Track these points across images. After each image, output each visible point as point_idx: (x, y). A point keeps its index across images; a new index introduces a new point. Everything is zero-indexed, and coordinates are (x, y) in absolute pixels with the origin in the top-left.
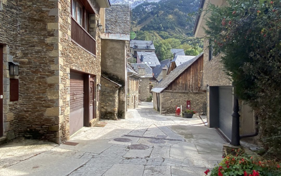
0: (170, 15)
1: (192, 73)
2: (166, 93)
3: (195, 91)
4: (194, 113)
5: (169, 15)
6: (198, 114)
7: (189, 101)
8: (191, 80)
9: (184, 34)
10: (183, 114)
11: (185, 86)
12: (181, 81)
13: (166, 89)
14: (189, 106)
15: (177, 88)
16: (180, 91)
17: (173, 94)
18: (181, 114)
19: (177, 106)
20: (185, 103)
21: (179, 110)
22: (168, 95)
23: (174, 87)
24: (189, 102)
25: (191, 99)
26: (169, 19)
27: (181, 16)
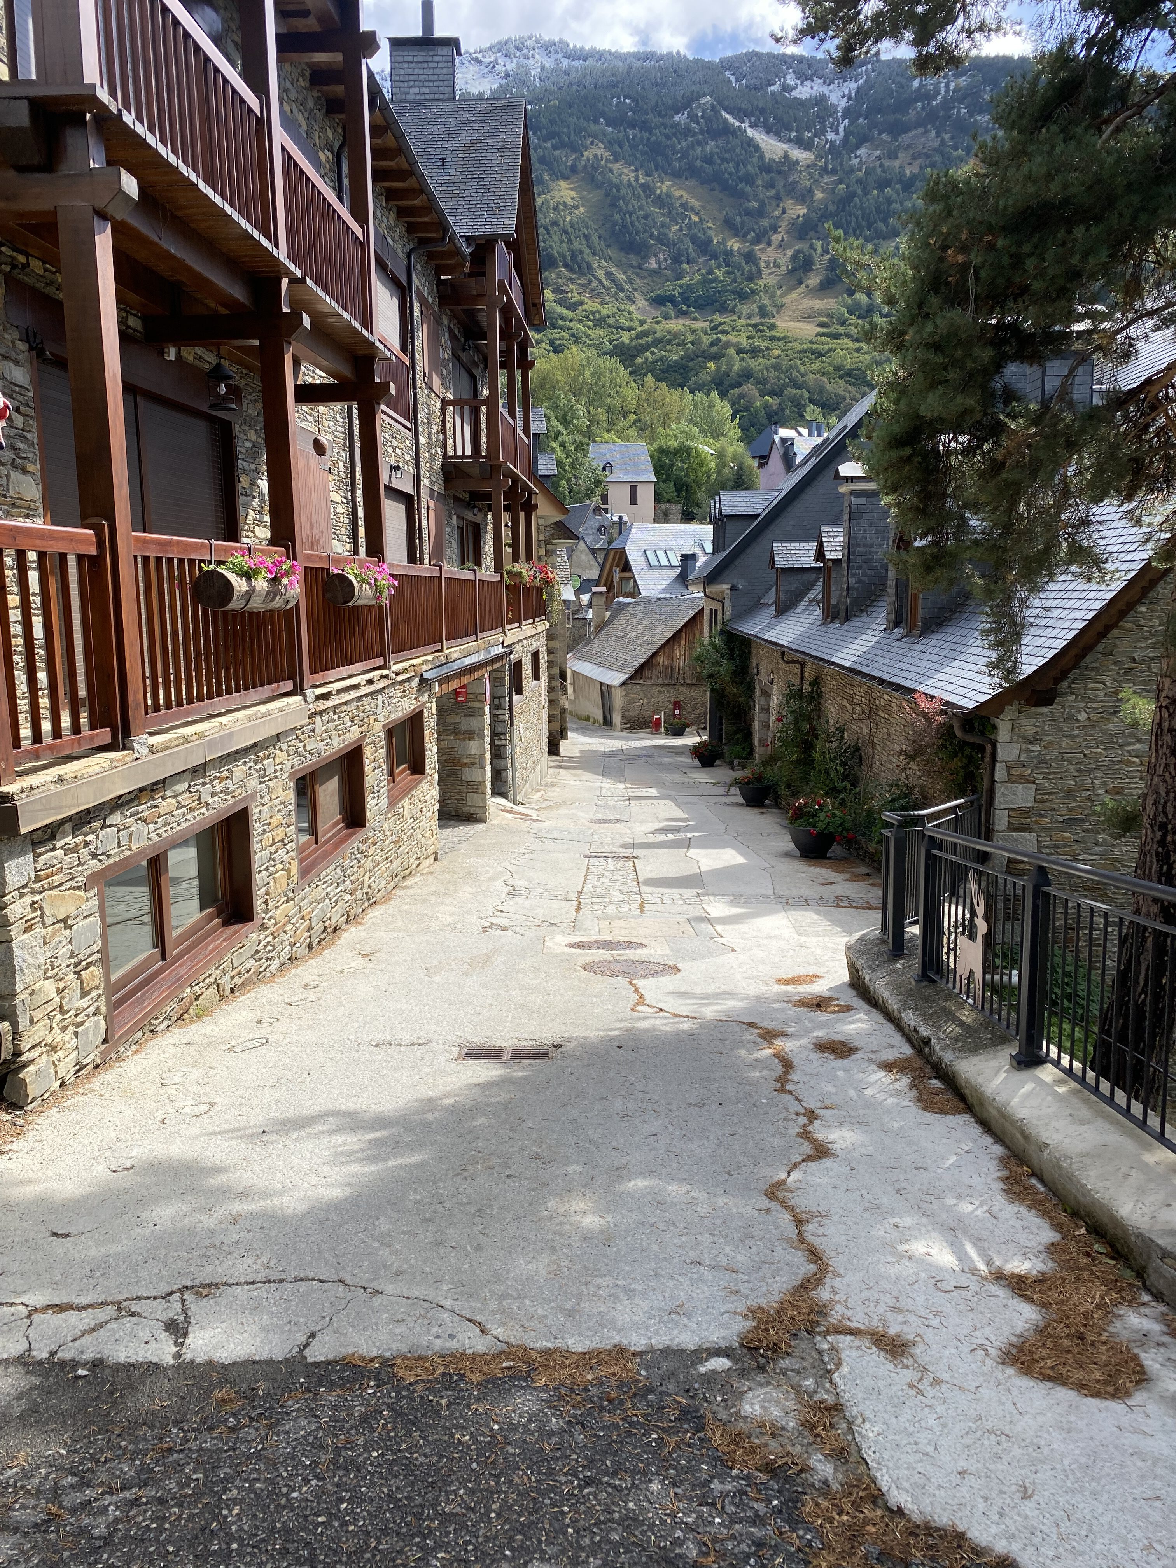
0: (562, 183)
1: (683, 642)
2: (630, 687)
3: (688, 681)
4: (687, 726)
5: (553, 185)
6: (694, 727)
7: (678, 702)
8: (682, 657)
9: (642, 303)
10: (667, 730)
11: (670, 671)
12: (661, 660)
13: (630, 678)
14: (677, 712)
15: (655, 676)
16: (659, 682)
17: (645, 688)
18: (663, 730)
19: (654, 713)
20: (671, 706)
21: (659, 720)
22: (636, 690)
23: (647, 673)
24: (677, 705)
25: (681, 698)
26: (554, 209)
27: (623, 191)
